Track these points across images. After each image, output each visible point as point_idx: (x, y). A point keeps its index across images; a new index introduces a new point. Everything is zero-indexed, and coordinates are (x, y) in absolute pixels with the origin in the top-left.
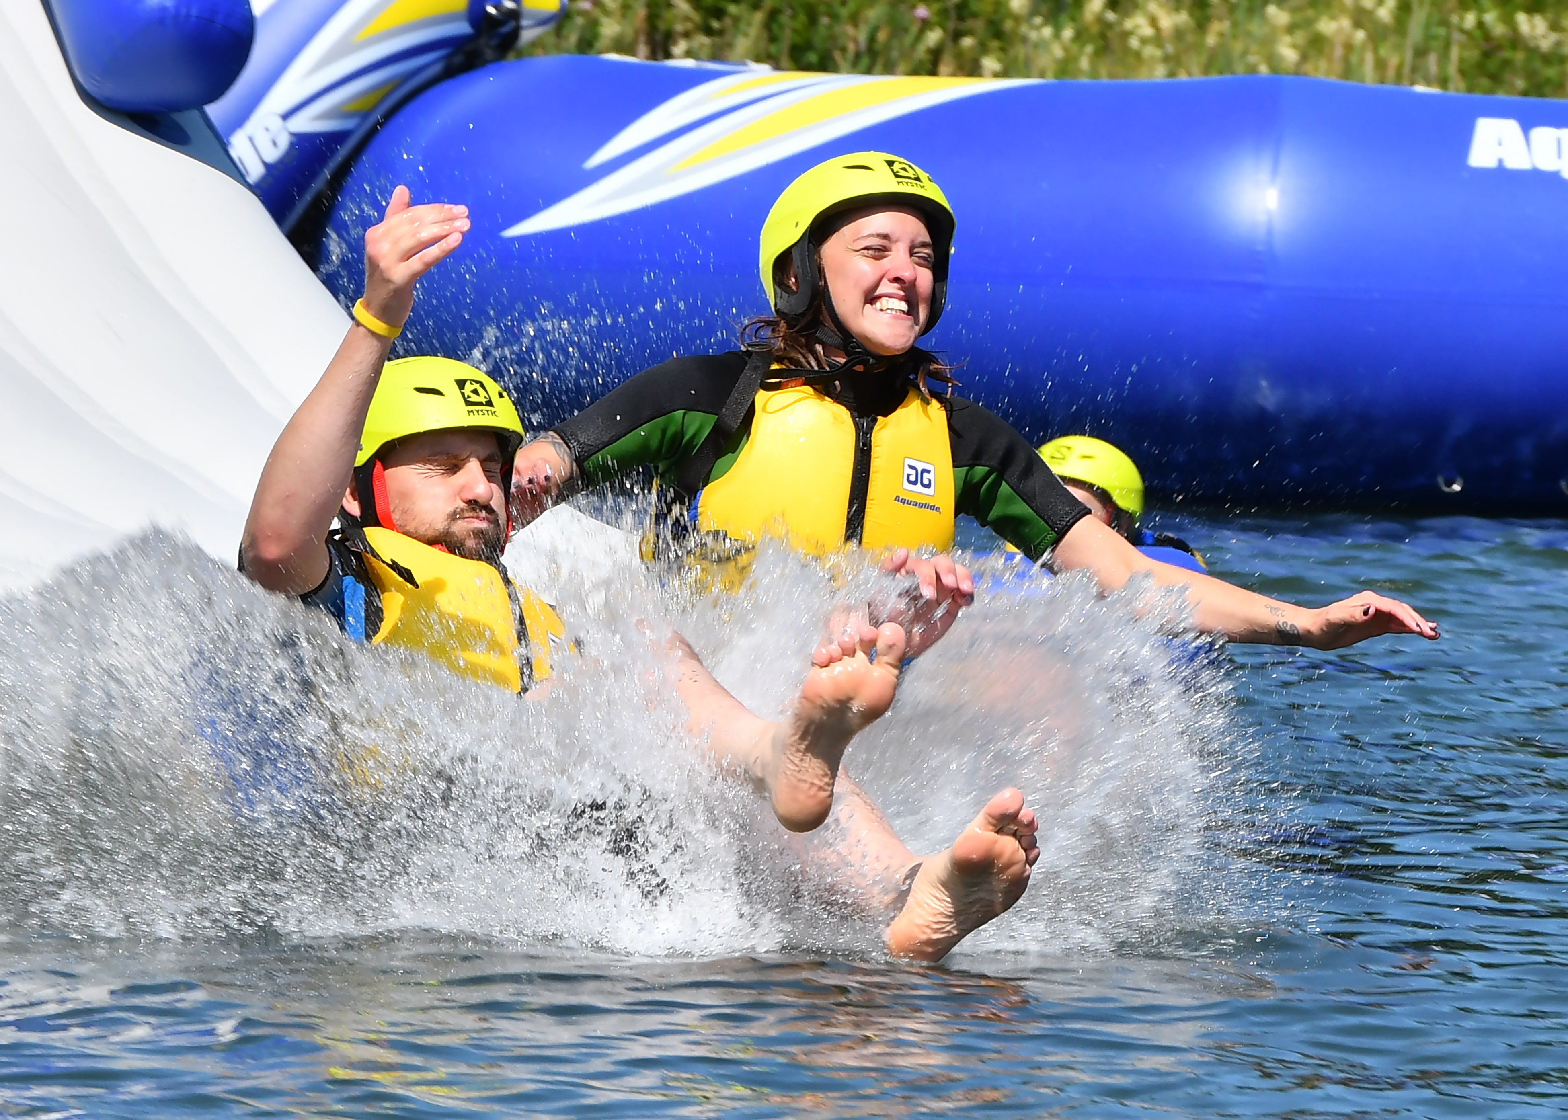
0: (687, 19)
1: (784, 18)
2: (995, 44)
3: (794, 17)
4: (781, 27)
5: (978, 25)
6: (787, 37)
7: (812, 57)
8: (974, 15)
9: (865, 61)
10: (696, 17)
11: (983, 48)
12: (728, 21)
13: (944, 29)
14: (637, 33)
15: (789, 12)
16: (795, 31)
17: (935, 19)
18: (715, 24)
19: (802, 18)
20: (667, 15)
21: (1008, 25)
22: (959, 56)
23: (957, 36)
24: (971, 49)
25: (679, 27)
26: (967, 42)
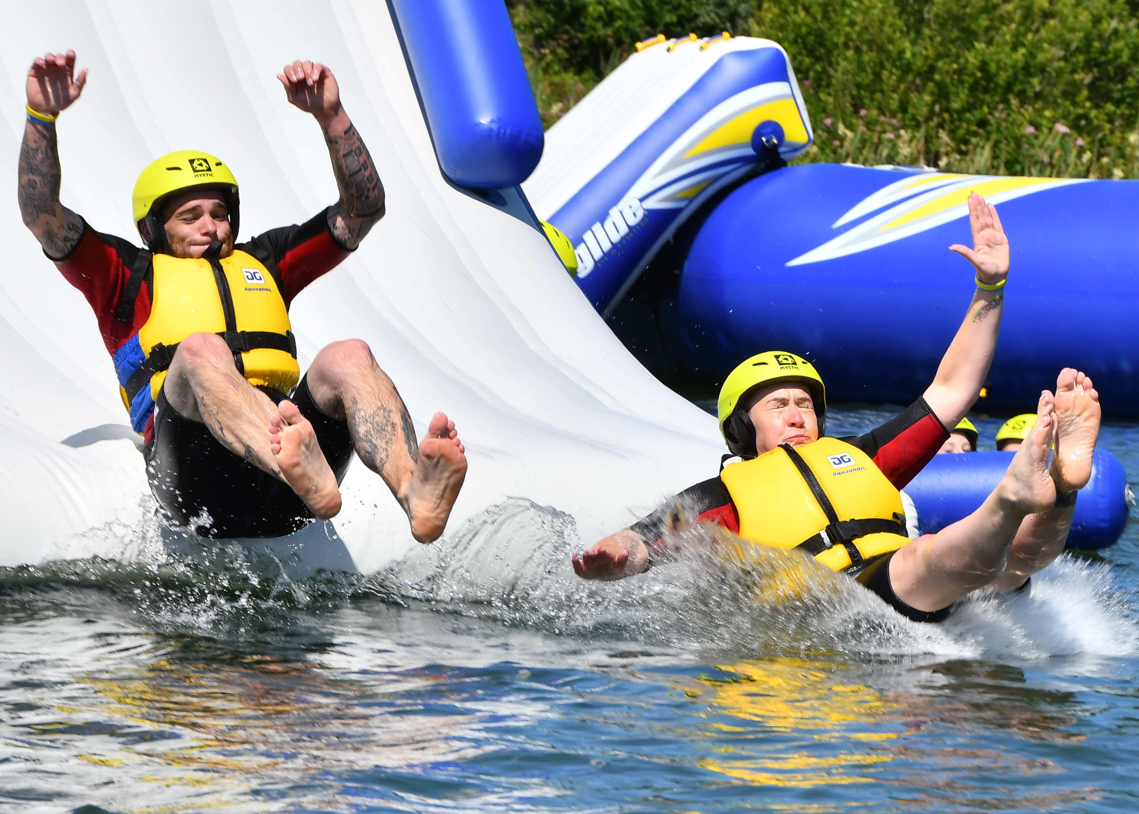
0: (947, 145)
1: (1002, 146)
2: (1121, 161)
3: (1008, 145)
4: (1000, 150)
5: (1112, 150)
6: (1004, 156)
7: (1018, 168)
8: (1109, 145)
9: (1048, 171)
10: (953, 144)
11: (1114, 164)
12: (971, 147)
13: (1092, 152)
14: (919, 152)
15: (1005, 142)
16: (1008, 153)
17: (1087, 146)
18: (963, 148)
19: (1013, 145)
20: (936, 142)
21: (1128, 151)
22: (1101, 168)
23: (1100, 156)
24: (1107, 164)
25: (943, 150)
26: (1105, 160)
